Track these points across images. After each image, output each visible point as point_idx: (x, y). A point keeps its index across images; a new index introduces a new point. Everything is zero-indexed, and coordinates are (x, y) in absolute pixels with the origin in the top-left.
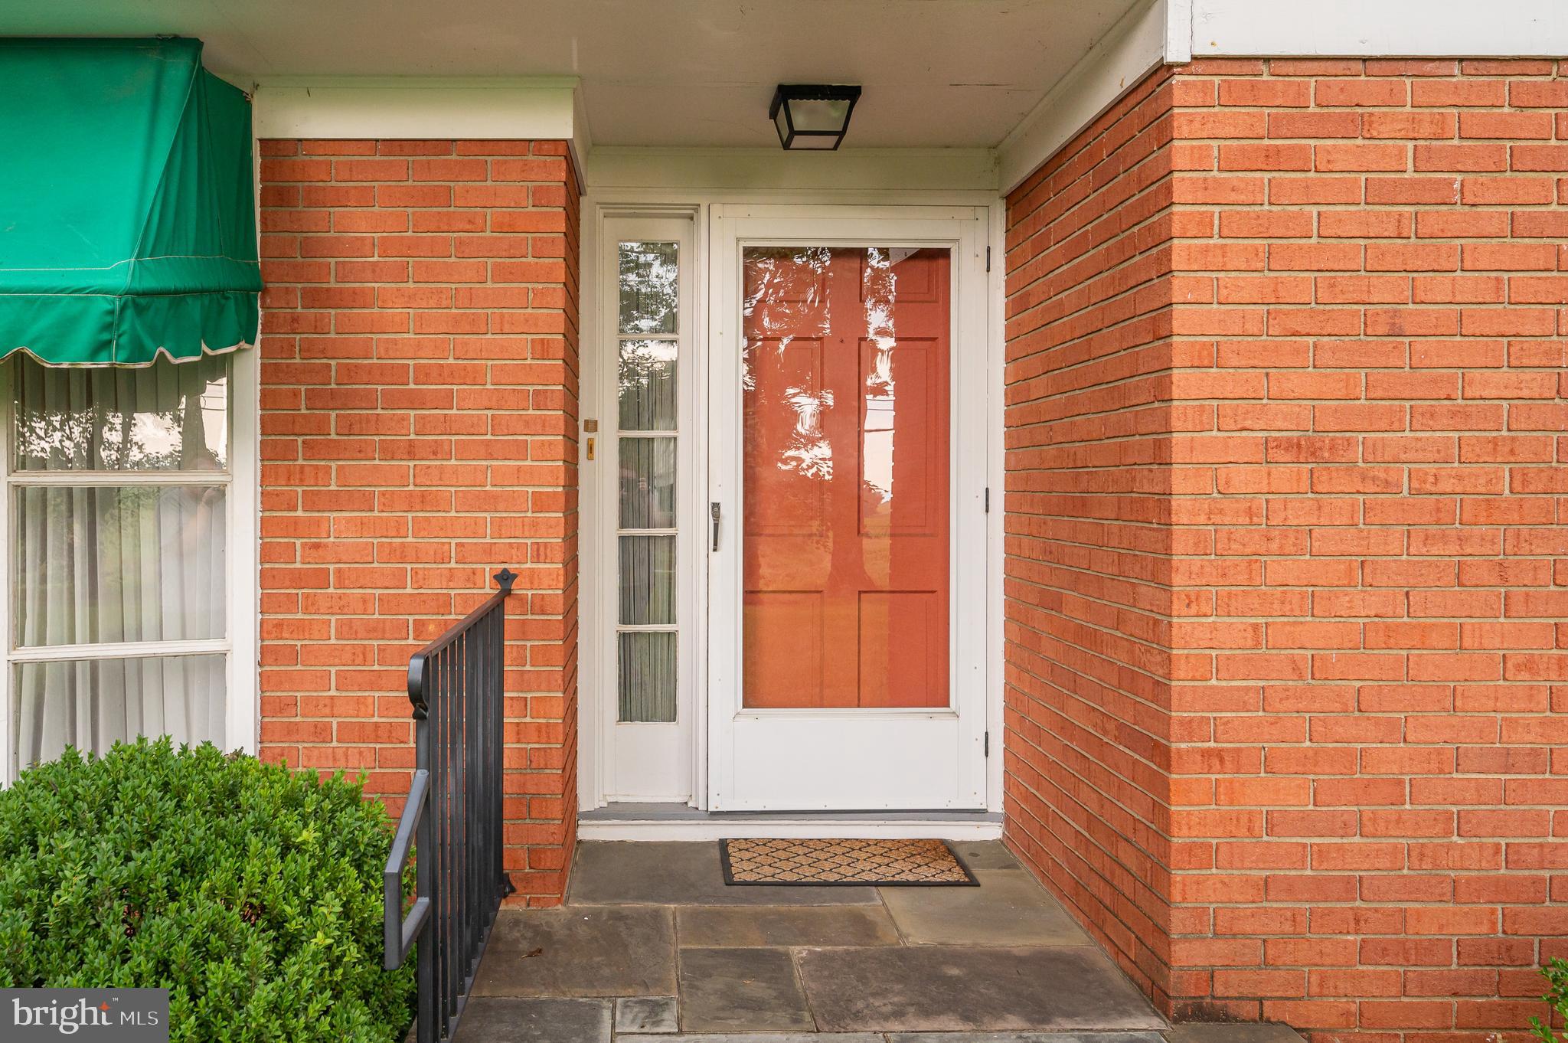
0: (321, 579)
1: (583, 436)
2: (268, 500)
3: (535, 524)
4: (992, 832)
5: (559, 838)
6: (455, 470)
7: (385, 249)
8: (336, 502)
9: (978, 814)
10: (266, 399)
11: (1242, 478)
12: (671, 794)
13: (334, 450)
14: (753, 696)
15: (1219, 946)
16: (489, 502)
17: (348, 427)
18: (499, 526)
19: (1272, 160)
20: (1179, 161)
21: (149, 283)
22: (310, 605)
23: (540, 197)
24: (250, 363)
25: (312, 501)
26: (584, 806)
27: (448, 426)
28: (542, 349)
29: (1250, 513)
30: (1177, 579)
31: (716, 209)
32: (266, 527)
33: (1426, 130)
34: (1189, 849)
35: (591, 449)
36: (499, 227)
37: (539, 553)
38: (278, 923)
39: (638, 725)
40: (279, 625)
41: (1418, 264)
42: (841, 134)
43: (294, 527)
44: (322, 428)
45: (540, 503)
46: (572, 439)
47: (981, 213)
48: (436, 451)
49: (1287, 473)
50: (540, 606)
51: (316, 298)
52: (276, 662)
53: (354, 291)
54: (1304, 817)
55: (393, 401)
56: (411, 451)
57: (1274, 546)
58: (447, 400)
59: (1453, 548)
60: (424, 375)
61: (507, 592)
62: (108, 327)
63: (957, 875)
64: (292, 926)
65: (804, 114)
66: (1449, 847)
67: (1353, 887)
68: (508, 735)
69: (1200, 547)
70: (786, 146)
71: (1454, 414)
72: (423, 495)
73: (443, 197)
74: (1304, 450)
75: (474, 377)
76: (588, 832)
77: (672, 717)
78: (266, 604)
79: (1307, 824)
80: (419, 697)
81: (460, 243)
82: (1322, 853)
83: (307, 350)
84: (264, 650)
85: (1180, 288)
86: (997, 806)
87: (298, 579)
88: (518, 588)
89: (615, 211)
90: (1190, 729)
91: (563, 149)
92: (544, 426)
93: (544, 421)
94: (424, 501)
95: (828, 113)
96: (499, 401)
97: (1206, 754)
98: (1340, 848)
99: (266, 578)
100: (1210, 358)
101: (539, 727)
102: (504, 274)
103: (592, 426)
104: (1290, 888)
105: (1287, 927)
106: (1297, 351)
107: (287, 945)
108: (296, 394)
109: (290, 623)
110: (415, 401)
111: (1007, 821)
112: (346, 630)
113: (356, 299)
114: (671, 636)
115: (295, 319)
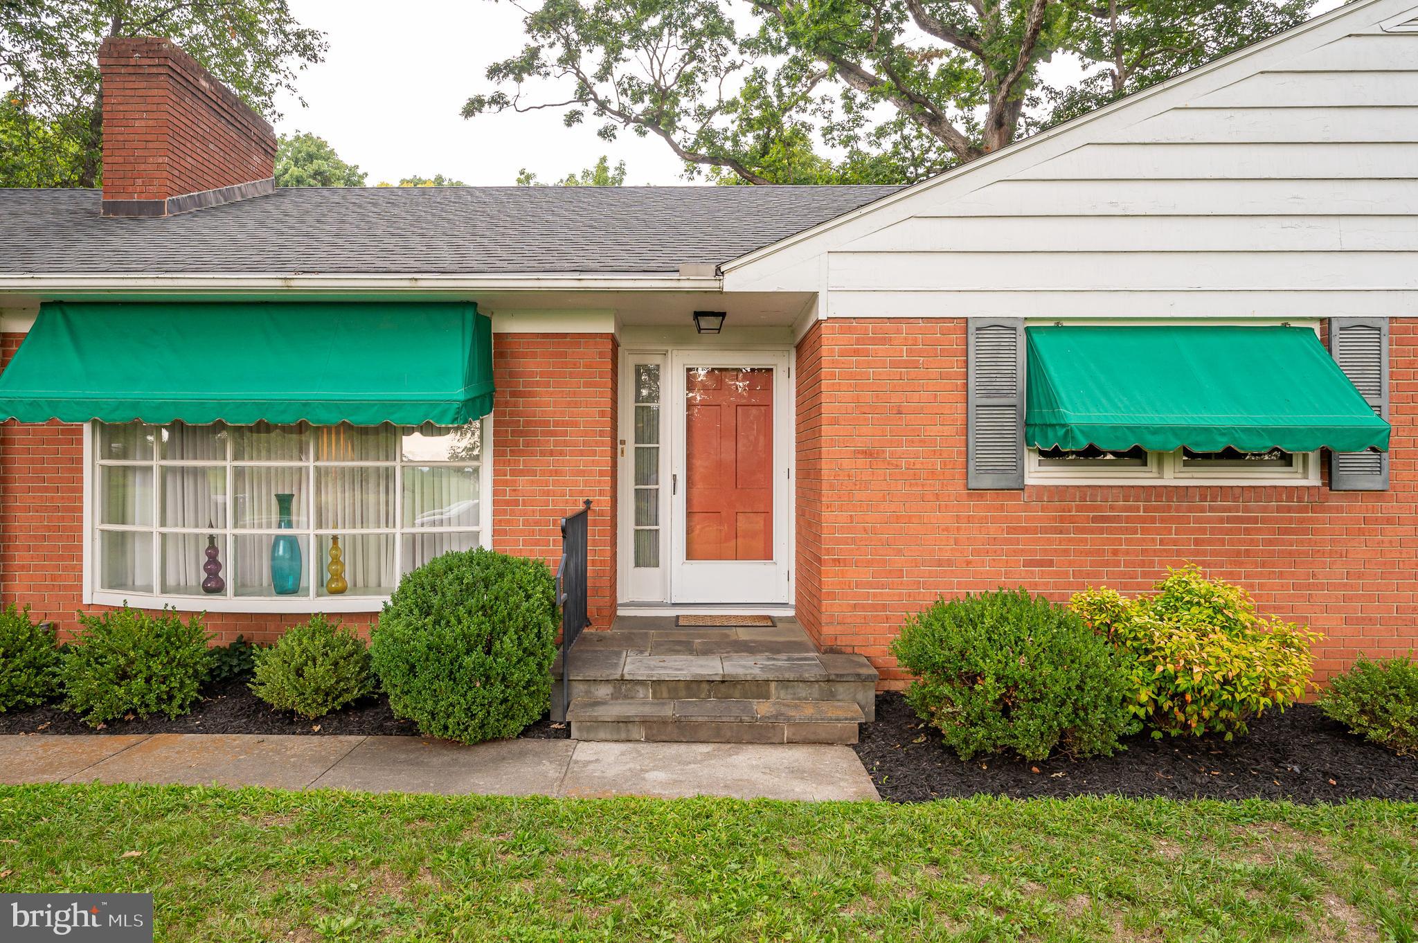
0: (516, 503)
1: (620, 447)
2: (496, 472)
3: (599, 482)
4: (791, 613)
5: (609, 604)
6: (568, 460)
7: (542, 374)
8: (521, 473)
9: (784, 605)
10: (496, 433)
11: (846, 463)
12: (656, 597)
13: (522, 453)
14: (690, 555)
15: (839, 627)
16: (582, 473)
17: (527, 444)
18: (586, 483)
19: (856, 353)
20: (824, 353)
21: (469, 397)
22: (512, 513)
23: (601, 355)
24: (489, 419)
25: (513, 473)
26: (619, 601)
27: (566, 443)
28: (602, 414)
29: (849, 476)
30: (823, 499)
31: (675, 352)
32: (495, 482)
33: (910, 342)
34: (828, 593)
35: (622, 452)
36: (586, 366)
37: (601, 493)
38: (526, 591)
39: (643, 569)
40: (500, 521)
41: (908, 389)
42: (719, 329)
43: (506, 483)
44: (517, 444)
45: (601, 473)
46: (614, 447)
47: (786, 354)
48: (561, 453)
49: (861, 462)
50: (601, 513)
51: (514, 394)
52: (499, 535)
53: (530, 392)
54: (868, 582)
55: (545, 434)
56: (552, 453)
57: (857, 487)
58: (565, 434)
59: (920, 488)
60: (556, 424)
61: (589, 508)
62: (458, 413)
63: (770, 624)
64: (530, 592)
65: (704, 322)
66: (919, 593)
67: (884, 607)
68: (589, 563)
69: (832, 487)
70: (699, 332)
71: (921, 441)
72: (556, 470)
73: (564, 355)
74: (867, 454)
75: (576, 424)
76: (621, 612)
77: (658, 566)
78: (495, 513)
79: (870, 585)
80: (564, 530)
81: (571, 372)
82: (875, 595)
83: (511, 414)
84: (494, 531)
85: (824, 398)
86: (793, 602)
87: (508, 503)
88: (593, 507)
89: (632, 352)
90: (828, 551)
91: (612, 337)
92: (603, 444)
93: (602, 441)
94: (556, 473)
95: (714, 322)
96: (586, 434)
97: (834, 560)
98: (880, 593)
99: (495, 503)
100: (834, 422)
101: (601, 561)
102: (587, 385)
103: (623, 442)
104: (863, 607)
105: (863, 621)
106: (865, 419)
107: (528, 597)
108: (507, 431)
109: (504, 520)
110: (553, 434)
111: (796, 607)
112: (526, 523)
113: (531, 394)
114: (657, 531)
115: (507, 402)
